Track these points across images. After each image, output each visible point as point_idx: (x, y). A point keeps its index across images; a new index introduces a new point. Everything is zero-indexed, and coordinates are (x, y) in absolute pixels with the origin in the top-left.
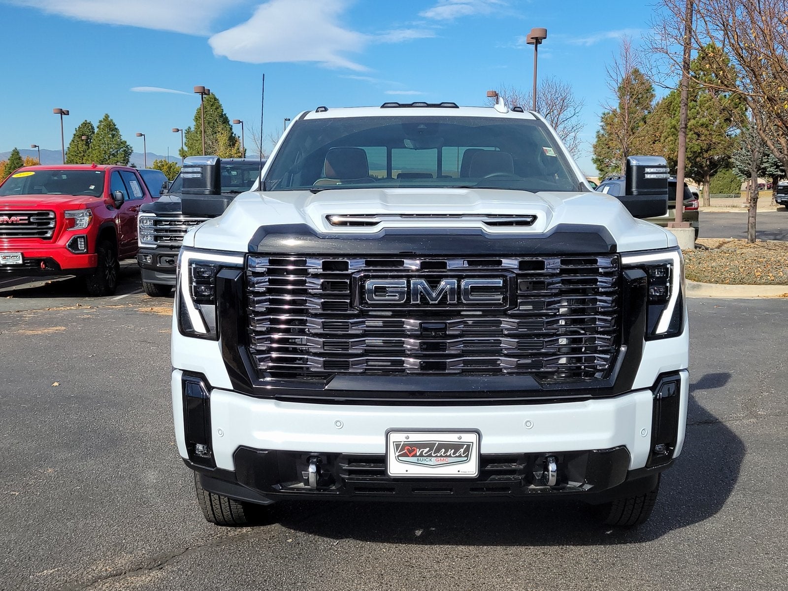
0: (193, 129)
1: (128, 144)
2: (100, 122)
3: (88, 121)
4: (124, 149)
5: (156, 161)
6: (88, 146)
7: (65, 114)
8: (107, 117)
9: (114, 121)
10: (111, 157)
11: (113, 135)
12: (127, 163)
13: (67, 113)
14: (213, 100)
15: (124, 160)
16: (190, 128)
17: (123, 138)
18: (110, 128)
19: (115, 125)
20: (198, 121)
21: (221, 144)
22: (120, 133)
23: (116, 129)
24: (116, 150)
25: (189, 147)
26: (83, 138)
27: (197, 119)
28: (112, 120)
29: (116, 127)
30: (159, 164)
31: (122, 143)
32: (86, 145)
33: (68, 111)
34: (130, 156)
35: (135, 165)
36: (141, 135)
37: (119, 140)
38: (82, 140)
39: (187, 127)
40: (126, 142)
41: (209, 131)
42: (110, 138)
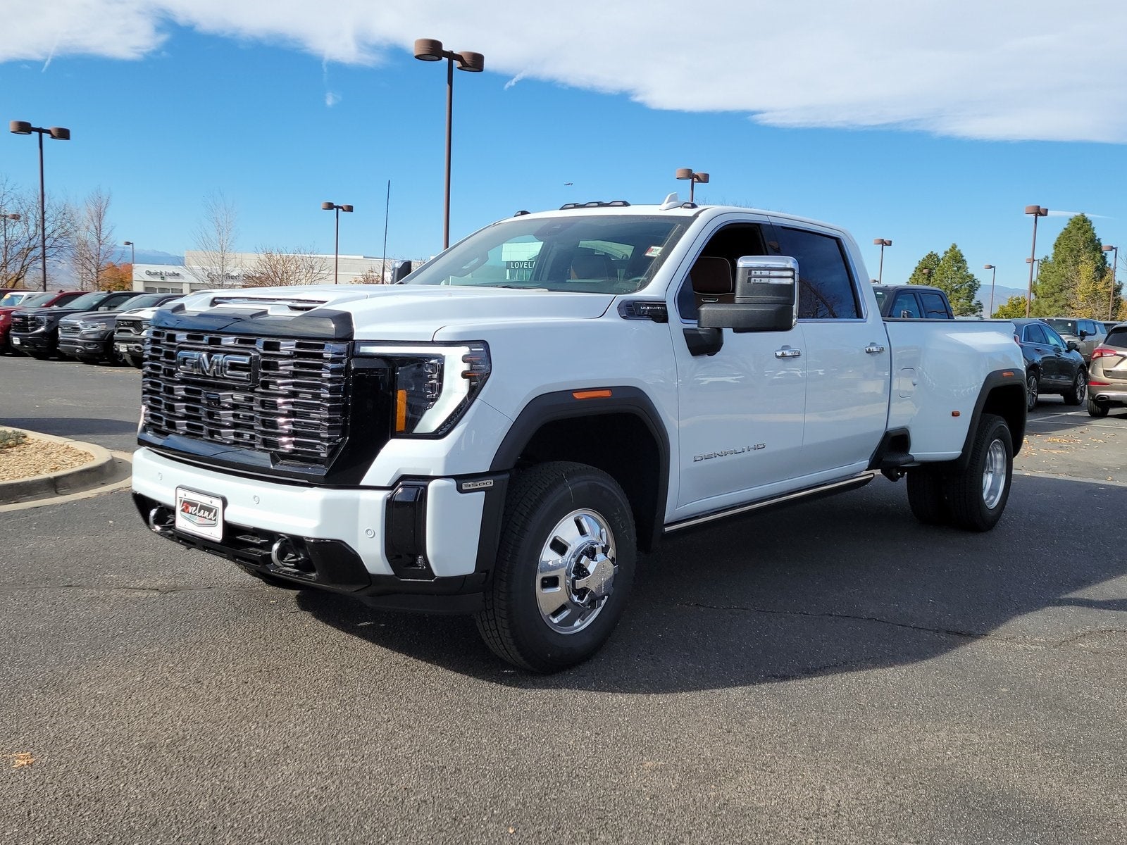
0: (1050, 259)
1: (975, 277)
2: (946, 253)
3: (934, 253)
4: (970, 283)
5: (1012, 297)
6: (930, 280)
7: (886, 245)
8: (954, 247)
9: (962, 252)
10: (953, 293)
11: (959, 268)
12: (971, 300)
13: (890, 243)
14: (1082, 222)
15: (968, 297)
16: (1047, 257)
17: (970, 271)
18: (957, 259)
19: (962, 257)
20: (1058, 249)
21: (1083, 276)
22: (968, 266)
23: (964, 260)
24: (959, 285)
25: (1041, 281)
26: (925, 271)
27: (1056, 246)
28: (959, 250)
29: (964, 258)
30: (1014, 302)
31: (968, 277)
32: (927, 280)
33: (891, 242)
34: (976, 292)
35: (981, 302)
36: (991, 267)
37: (964, 273)
38: (924, 274)
39: (1044, 257)
40: (973, 276)
41: (1070, 262)
42: (954, 271)
